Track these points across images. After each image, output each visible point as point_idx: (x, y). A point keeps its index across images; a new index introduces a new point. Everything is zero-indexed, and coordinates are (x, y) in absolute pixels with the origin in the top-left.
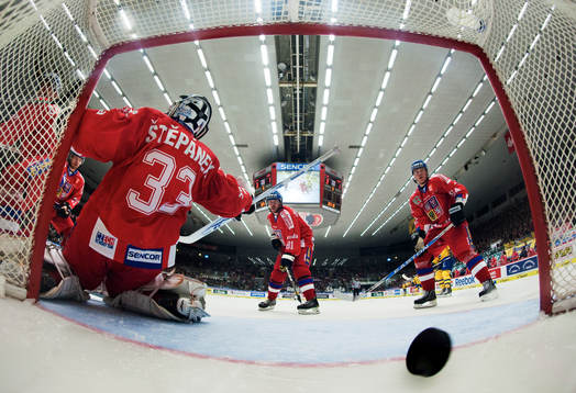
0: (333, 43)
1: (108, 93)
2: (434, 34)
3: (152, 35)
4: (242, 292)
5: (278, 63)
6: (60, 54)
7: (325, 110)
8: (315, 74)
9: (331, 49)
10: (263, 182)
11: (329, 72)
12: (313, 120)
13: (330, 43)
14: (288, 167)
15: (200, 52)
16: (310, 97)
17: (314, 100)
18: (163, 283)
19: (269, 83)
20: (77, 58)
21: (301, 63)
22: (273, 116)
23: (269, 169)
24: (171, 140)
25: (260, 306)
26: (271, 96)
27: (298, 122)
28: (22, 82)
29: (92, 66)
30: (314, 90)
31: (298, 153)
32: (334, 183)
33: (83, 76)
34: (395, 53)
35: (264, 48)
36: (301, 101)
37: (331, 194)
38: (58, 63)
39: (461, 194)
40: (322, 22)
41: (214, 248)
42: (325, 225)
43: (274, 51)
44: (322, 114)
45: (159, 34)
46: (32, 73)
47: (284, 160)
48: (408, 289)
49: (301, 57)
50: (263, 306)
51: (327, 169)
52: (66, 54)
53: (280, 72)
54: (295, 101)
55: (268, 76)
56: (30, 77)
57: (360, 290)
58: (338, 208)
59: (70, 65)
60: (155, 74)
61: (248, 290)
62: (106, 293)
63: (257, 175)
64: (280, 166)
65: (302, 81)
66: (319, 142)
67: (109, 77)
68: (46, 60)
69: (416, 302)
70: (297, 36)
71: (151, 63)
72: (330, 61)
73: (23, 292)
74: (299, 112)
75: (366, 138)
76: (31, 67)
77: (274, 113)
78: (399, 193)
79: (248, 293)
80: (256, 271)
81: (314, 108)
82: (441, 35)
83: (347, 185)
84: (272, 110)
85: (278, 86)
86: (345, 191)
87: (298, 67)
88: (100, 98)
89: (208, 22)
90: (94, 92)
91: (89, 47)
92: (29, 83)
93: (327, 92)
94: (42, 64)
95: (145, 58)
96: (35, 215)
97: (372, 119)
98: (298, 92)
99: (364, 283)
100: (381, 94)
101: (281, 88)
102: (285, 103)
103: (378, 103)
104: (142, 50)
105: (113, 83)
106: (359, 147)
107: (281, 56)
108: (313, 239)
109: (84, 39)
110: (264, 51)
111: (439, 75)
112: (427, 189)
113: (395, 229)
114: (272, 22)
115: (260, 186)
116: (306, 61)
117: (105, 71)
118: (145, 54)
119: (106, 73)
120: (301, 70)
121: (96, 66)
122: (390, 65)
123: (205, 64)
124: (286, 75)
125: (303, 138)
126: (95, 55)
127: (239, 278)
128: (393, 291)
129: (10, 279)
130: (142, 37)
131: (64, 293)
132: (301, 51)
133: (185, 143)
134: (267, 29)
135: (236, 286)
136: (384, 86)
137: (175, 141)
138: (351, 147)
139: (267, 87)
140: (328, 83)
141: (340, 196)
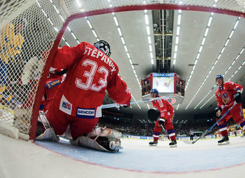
0: (181, 14)
1: (69, 38)
2: (231, 9)
3: (91, 10)
4: (135, 137)
5: (153, 24)
6: (46, 19)
7: (176, 47)
8: (172, 29)
9: (180, 17)
10: (146, 82)
11: (178, 28)
12: (171, 52)
13: (179, 14)
14: (158, 75)
15: (115, 18)
16: (169, 40)
17: (171, 42)
18: (101, 133)
19: (149, 33)
20: (54, 21)
21: (165, 24)
22: (151, 50)
23: (149, 76)
24: (94, 54)
25: (150, 143)
26: (150, 40)
27: (163, 53)
28: (27, 33)
29: (62, 25)
30: (171, 37)
31: (163, 68)
32: (181, 83)
33: (57, 30)
34: (211, 18)
35: (146, 17)
36: (165, 42)
37: (179, 88)
38: (45, 24)
39: (239, 89)
40: (175, 3)
41: (122, 115)
42: (176, 104)
43: (151, 18)
44: (175, 49)
45: (95, 10)
46: (32, 28)
47: (156, 71)
48: (218, 135)
49: (165, 21)
50: (151, 143)
51: (178, 76)
52: (49, 19)
53: (154, 28)
54: (162, 42)
55: (149, 30)
56: (31, 31)
57: (194, 136)
58: (183, 95)
59: (51, 25)
60: (93, 29)
61: (138, 135)
62: (71, 138)
63: (143, 79)
64: (154, 74)
65: (165, 33)
66: (174, 62)
67: (70, 30)
68: (39, 22)
69: (219, 142)
70: (163, 11)
71: (91, 24)
72: (179, 23)
73: (28, 137)
74: (164, 47)
75: (197, 61)
76: (31, 25)
77: (151, 48)
78: (213, 88)
79: (139, 137)
80: (143, 126)
81: (171, 46)
82: (234, 10)
83: (188, 84)
84: (150, 47)
85: (153, 35)
86: (186, 87)
87: (163, 25)
88: (66, 41)
89: (118, 3)
90: (63, 38)
91: (60, 16)
92: (30, 33)
93: (177, 38)
94: (37, 24)
95: (88, 21)
96: (34, 99)
97: (200, 51)
98: (163, 38)
99: (196, 132)
100: (204, 39)
101: (155, 36)
102: (157, 43)
103: (203, 44)
104: (86, 17)
105: (72, 33)
106: (193, 65)
107: (155, 20)
108: (174, 111)
109: (58, 12)
110: (146, 18)
111: (233, 30)
112: (223, 88)
113: (211, 106)
114: (150, 3)
115: (144, 84)
116: (167, 22)
117: (68, 27)
118: (88, 19)
119: (68, 28)
120: (165, 27)
121: (63, 25)
122: (209, 25)
123: (117, 25)
124: (157, 30)
125: (166, 61)
126: (63, 20)
127: (134, 130)
128: (210, 136)
129: (21, 130)
130: (86, 11)
131: (47, 137)
132: (165, 18)
133: (101, 55)
134: (148, 7)
135: (133, 134)
136: (206, 35)
137: (96, 55)
138: (189, 65)
139: (148, 36)
140: (178, 33)
141: (184, 90)
